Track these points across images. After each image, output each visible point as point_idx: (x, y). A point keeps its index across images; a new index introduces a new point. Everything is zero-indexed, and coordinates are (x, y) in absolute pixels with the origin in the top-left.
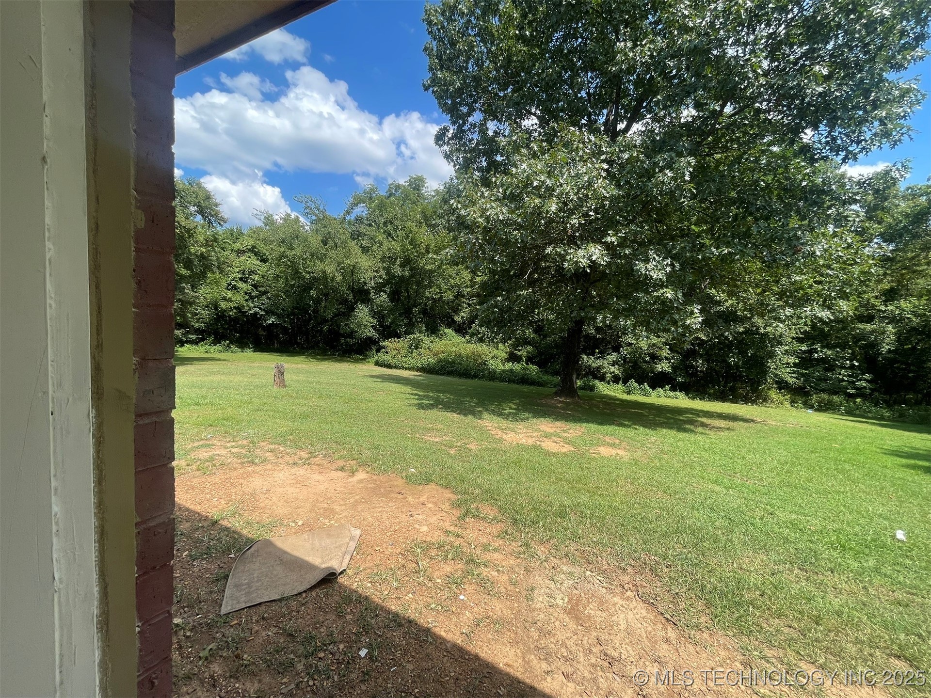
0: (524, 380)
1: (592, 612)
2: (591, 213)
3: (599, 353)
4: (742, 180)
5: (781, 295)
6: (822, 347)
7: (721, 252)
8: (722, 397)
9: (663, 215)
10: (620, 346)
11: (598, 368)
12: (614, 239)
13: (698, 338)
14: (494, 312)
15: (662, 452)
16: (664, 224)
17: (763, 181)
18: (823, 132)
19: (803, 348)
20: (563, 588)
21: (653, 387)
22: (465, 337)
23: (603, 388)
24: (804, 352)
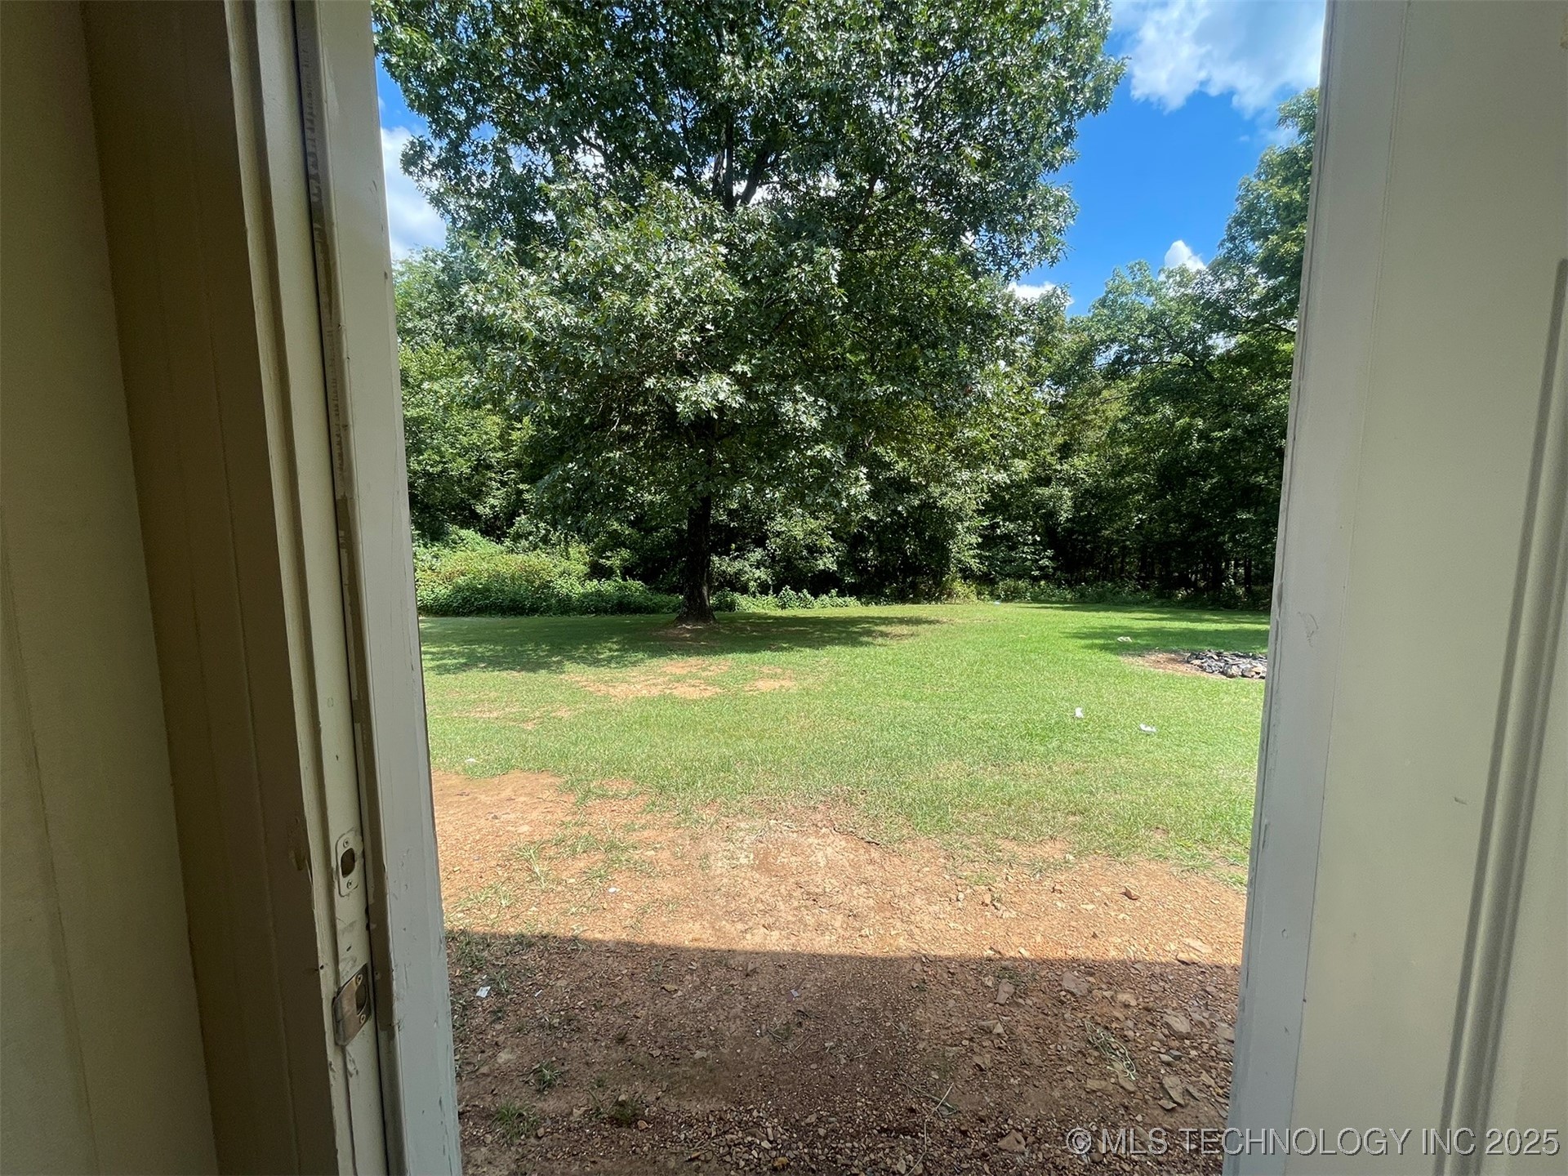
0: (622, 606)
1: (786, 860)
2: (709, 326)
3: (736, 550)
4: (902, 291)
5: (956, 452)
6: (1004, 520)
7: (886, 390)
8: (901, 597)
9: (809, 335)
10: (766, 537)
11: (736, 574)
12: (746, 368)
13: (866, 518)
14: (564, 490)
15: (837, 674)
16: (810, 349)
17: (926, 295)
18: (984, 238)
19: (985, 524)
20: (745, 846)
21: (816, 595)
22: (502, 543)
23: (748, 604)
24: (986, 528)
